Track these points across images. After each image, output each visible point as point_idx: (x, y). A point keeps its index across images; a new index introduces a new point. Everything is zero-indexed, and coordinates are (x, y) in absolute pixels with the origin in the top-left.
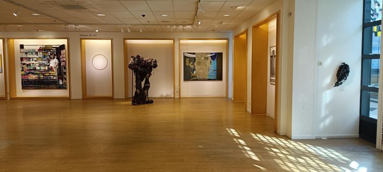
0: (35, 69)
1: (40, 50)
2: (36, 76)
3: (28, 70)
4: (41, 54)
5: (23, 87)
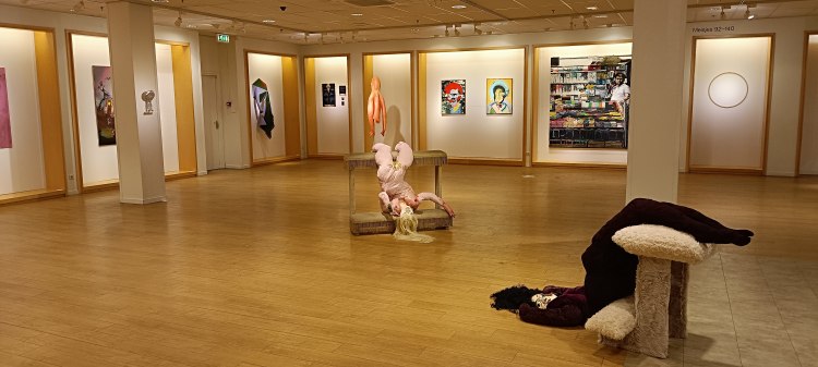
0: (579, 107)
1: (591, 68)
2: (581, 121)
3: (565, 109)
4: (593, 76)
5: (551, 142)
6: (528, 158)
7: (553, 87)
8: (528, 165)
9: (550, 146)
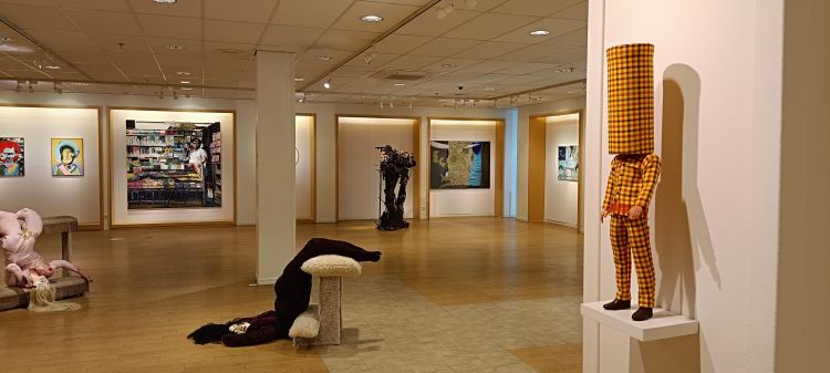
0: (158, 169)
1: (169, 132)
3: (144, 170)
4: (171, 141)
5: (129, 204)
6: (106, 221)
7: (130, 149)
8: (106, 227)
9: (129, 208)
